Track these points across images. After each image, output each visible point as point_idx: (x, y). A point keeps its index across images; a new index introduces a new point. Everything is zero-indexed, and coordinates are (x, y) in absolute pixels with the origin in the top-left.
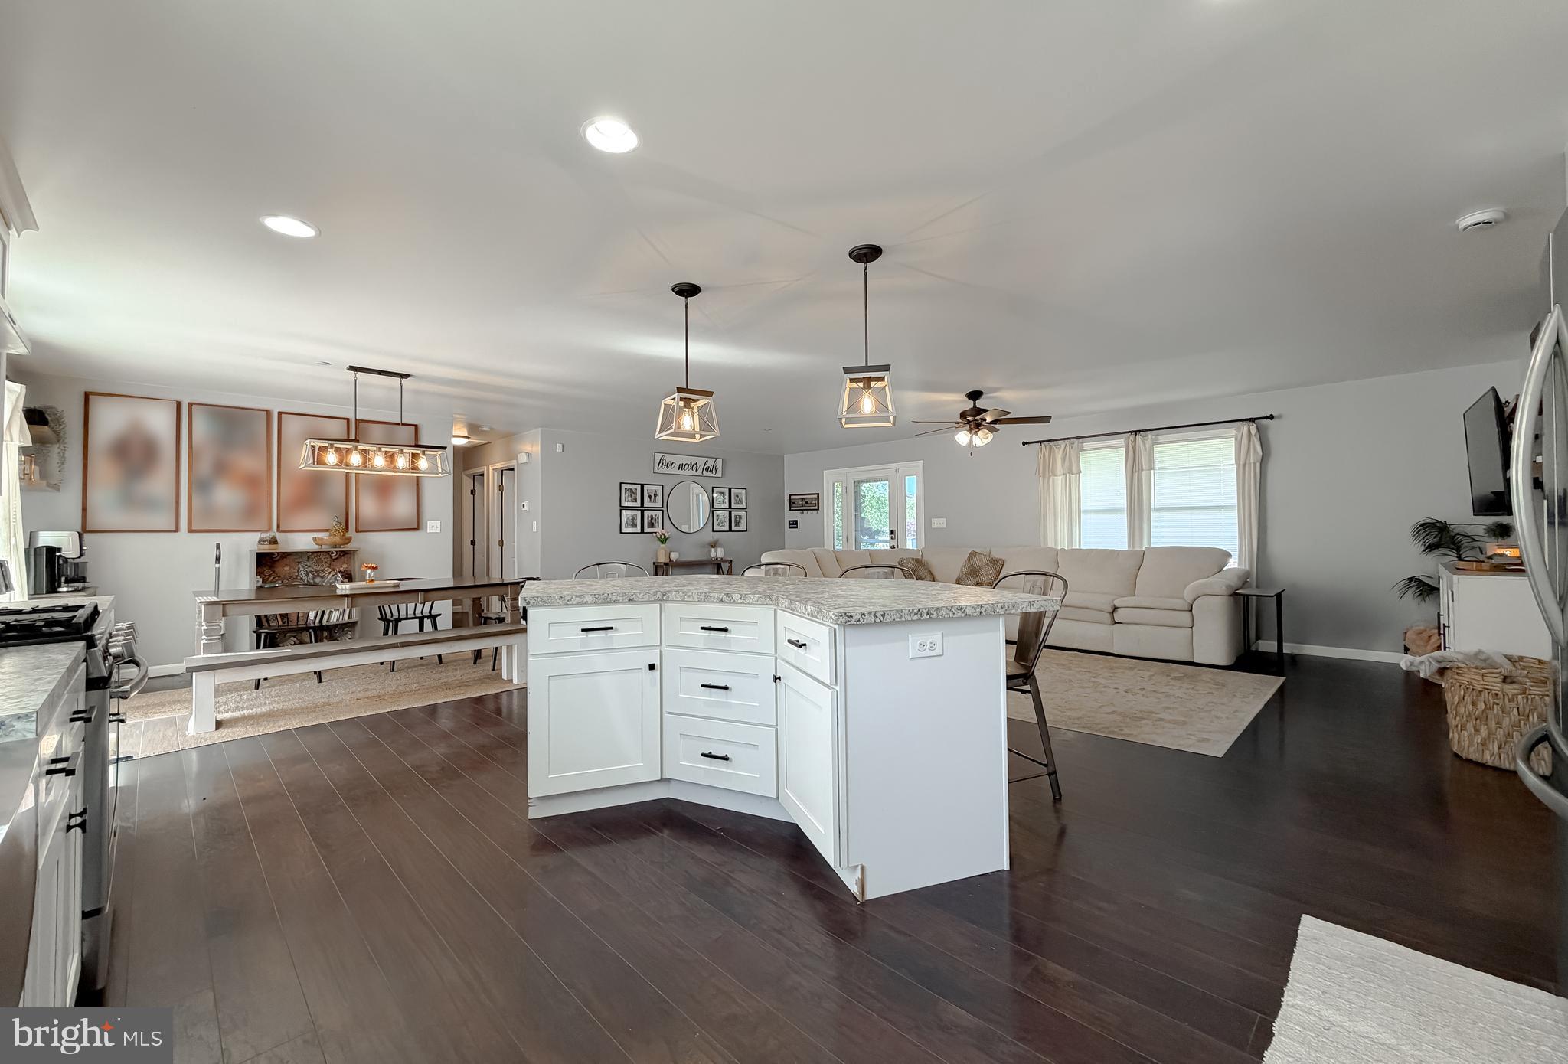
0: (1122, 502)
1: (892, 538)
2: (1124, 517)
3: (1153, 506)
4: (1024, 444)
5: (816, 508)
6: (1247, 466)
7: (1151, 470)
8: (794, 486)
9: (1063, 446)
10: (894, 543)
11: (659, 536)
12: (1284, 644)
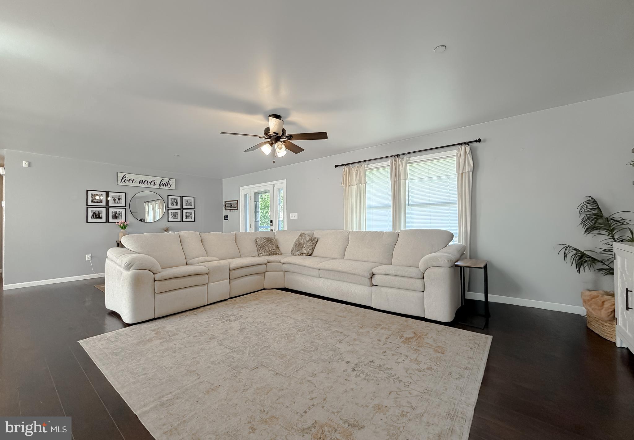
0: (390, 202)
1: (271, 225)
2: (391, 210)
3: (407, 203)
4: (336, 166)
5: (236, 208)
6: (464, 174)
7: (406, 179)
8: (227, 197)
9: (356, 167)
10: (272, 228)
11: (119, 225)
12: (489, 295)
